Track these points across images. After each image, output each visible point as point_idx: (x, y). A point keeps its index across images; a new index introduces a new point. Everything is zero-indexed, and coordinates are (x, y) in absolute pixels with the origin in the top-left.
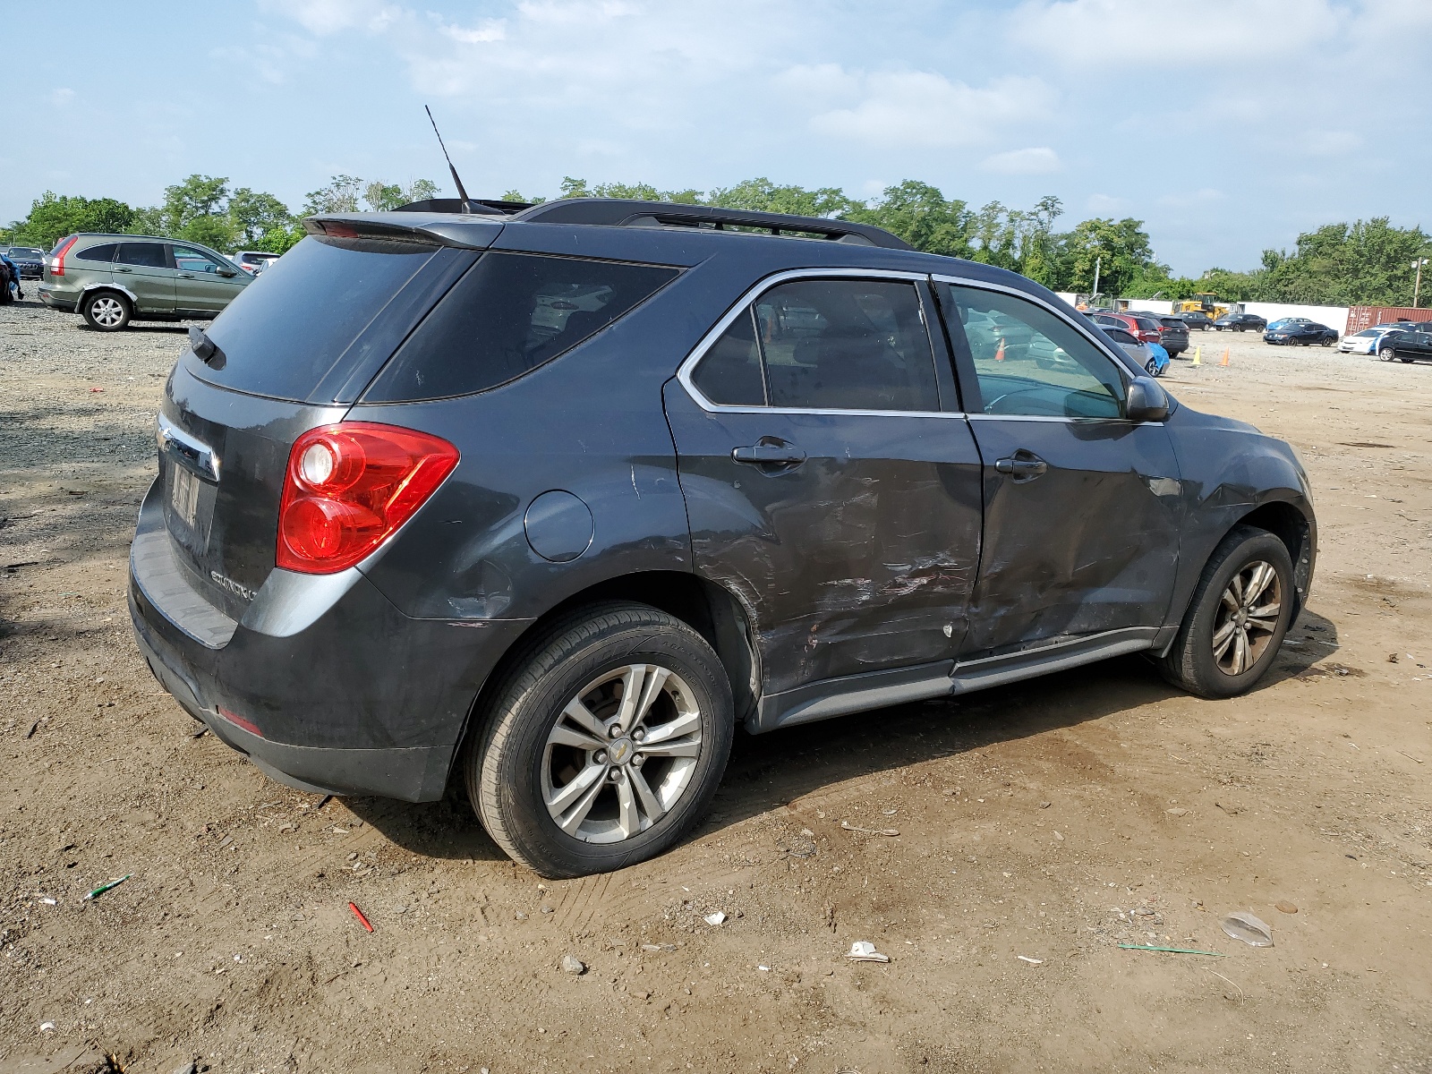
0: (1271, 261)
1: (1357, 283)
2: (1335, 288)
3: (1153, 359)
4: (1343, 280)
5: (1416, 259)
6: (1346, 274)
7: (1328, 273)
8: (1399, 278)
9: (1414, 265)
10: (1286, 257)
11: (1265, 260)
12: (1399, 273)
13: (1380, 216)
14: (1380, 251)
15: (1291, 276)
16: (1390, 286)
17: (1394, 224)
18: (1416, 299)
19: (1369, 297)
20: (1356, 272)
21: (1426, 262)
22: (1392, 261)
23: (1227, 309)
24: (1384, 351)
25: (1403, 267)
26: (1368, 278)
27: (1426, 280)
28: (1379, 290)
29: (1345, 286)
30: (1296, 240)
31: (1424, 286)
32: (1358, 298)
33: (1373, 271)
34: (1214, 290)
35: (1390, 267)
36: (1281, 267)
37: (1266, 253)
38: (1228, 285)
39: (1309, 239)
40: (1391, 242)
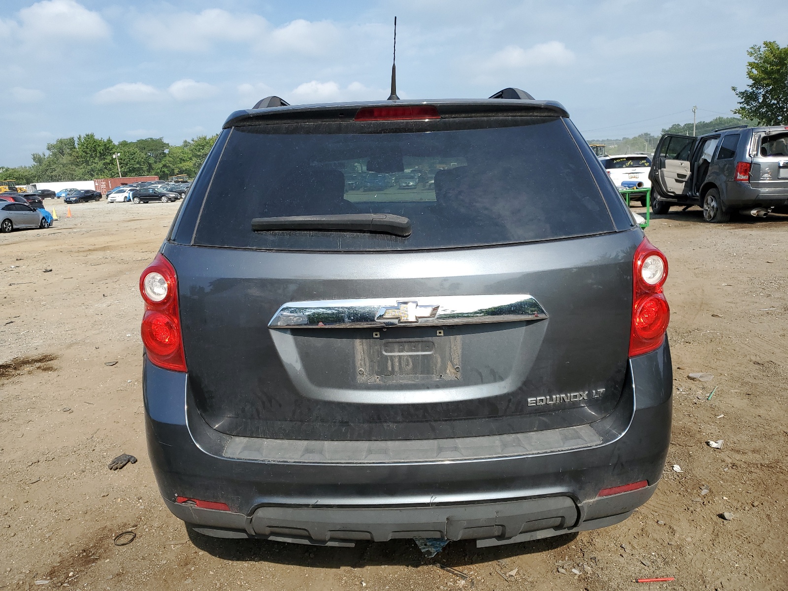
0: (38, 159)
1: (89, 167)
2: (79, 171)
3: (44, 218)
4: (81, 167)
5: (114, 153)
6: (82, 164)
7: (72, 164)
8: (109, 164)
9: (114, 156)
10: (46, 157)
11: (34, 159)
12: (108, 161)
13: (89, 133)
14: (95, 150)
15: (53, 167)
16: (106, 168)
17: (97, 137)
18: (120, 174)
19: (97, 174)
20: (87, 162)
21: (119, 154)
22: (102, 155)
23: (25, 188)
24: (135, 199)
25: (109, 158)
26: (94, 165)
27: (122, 163)
28: (101, 171)
29: (83, 170)
30: (46, 148)
31: (122, 167)
32: (92, 175)
33: (96, 161)
34: (8, 179)
35: (102, 159)
36: (45, 162)
37: (33, 155)
38: (16, 175)
39: (53, 147)
40: (99, 146)
